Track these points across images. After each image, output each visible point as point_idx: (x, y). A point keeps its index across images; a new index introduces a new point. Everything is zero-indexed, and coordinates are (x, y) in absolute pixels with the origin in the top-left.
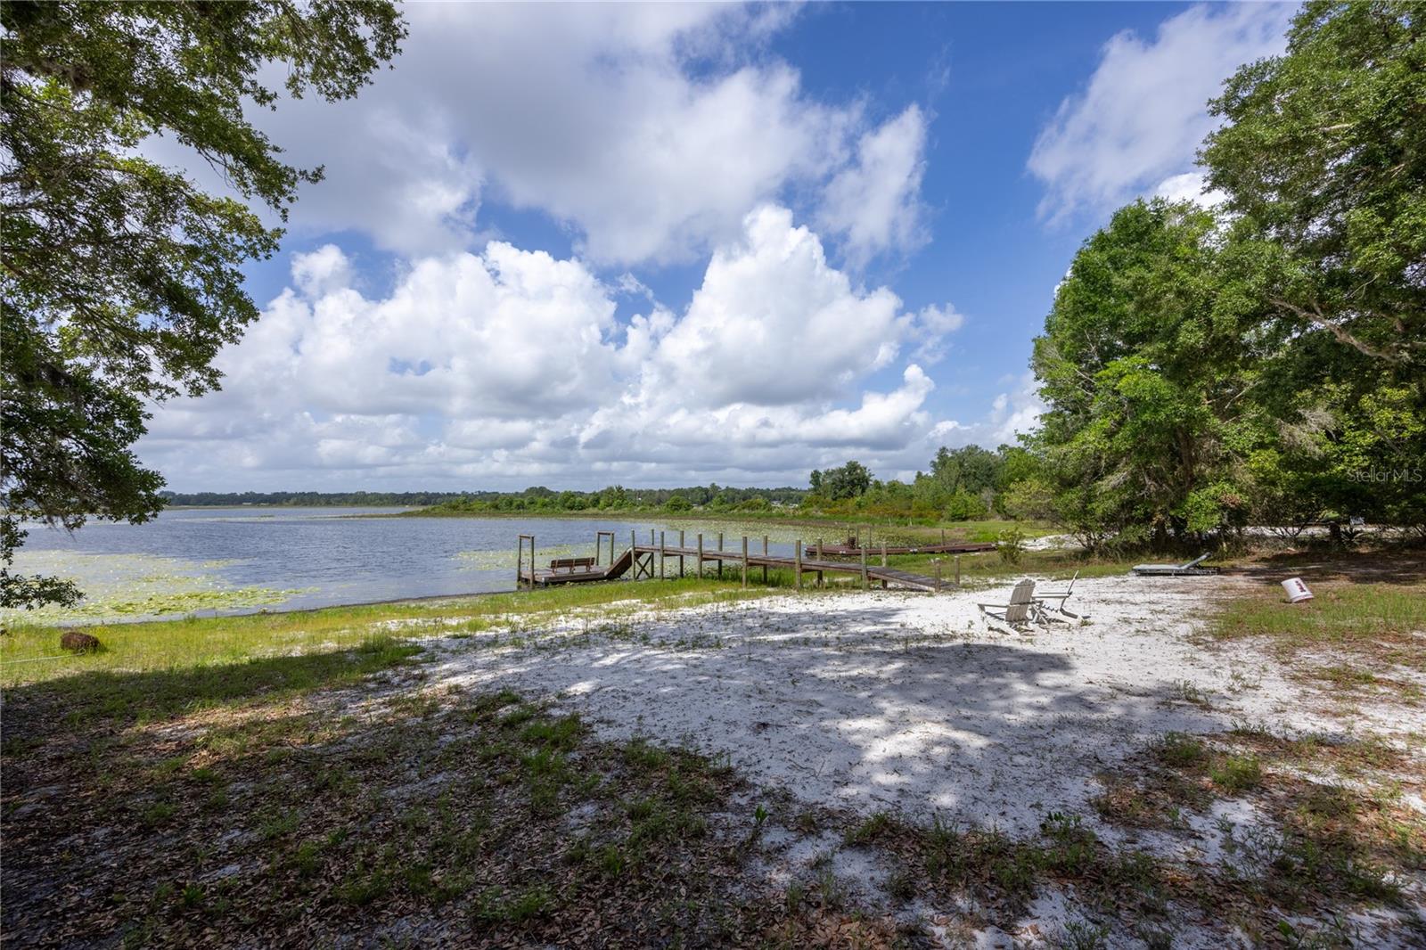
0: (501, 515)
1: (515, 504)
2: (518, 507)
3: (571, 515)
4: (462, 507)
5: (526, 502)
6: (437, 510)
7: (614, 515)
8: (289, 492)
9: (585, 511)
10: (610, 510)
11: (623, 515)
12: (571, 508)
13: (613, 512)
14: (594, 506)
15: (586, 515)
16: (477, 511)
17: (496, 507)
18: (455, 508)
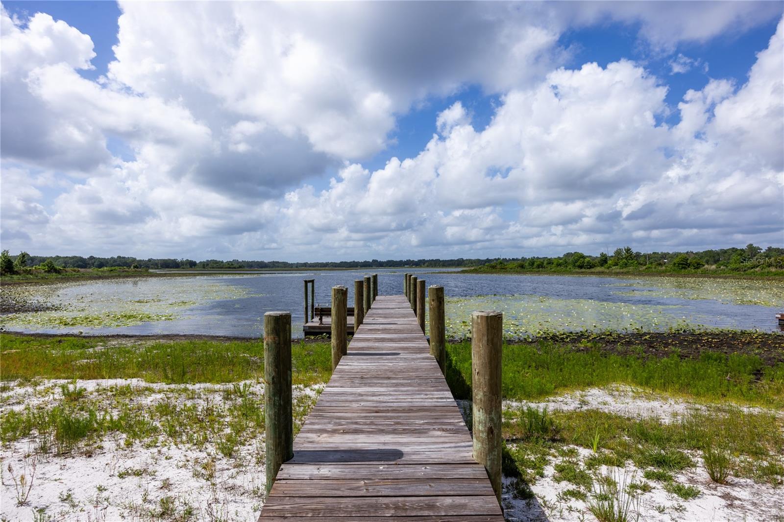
0: (524, 273)
1: (536, 264)
2: (538, 267)
3: (578, 273)
4: (498, 266)
5: (545, 263)
6: (482, 269)
7: (617, 274)
8: (426, 259)
9: (593, 270)
10: (616, 269)
11: (627, 273)
12: (581, 267)
13: (618, 270)
14: (602, 265)
15: (592, 273)
16: (508, 269)
17: (522, 266)
18: (493, 267)
